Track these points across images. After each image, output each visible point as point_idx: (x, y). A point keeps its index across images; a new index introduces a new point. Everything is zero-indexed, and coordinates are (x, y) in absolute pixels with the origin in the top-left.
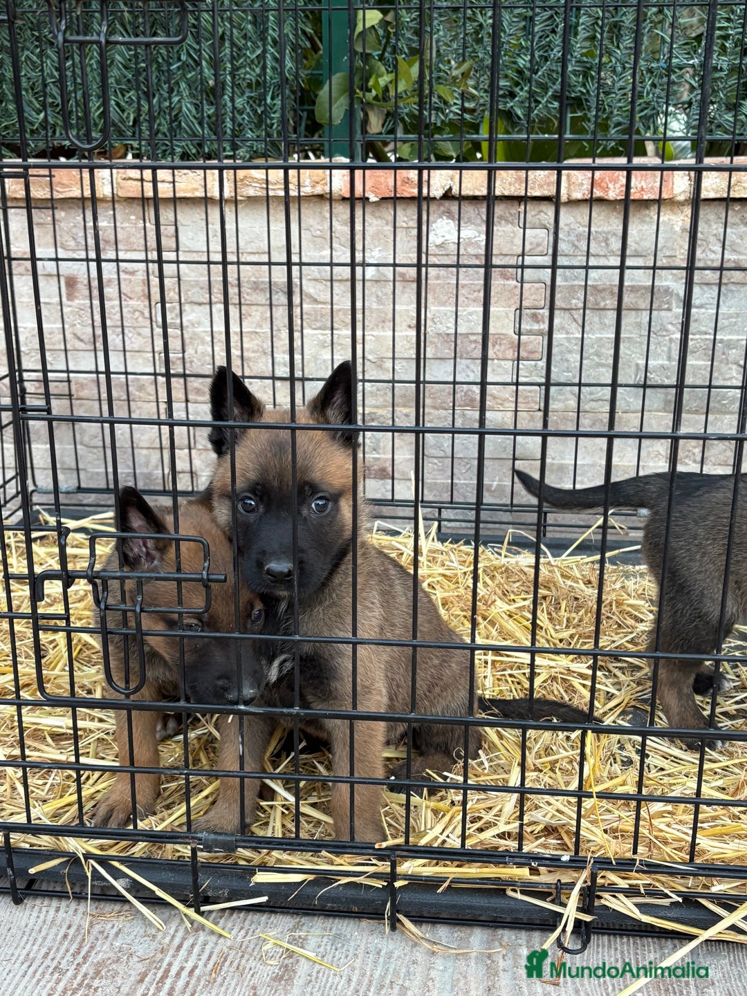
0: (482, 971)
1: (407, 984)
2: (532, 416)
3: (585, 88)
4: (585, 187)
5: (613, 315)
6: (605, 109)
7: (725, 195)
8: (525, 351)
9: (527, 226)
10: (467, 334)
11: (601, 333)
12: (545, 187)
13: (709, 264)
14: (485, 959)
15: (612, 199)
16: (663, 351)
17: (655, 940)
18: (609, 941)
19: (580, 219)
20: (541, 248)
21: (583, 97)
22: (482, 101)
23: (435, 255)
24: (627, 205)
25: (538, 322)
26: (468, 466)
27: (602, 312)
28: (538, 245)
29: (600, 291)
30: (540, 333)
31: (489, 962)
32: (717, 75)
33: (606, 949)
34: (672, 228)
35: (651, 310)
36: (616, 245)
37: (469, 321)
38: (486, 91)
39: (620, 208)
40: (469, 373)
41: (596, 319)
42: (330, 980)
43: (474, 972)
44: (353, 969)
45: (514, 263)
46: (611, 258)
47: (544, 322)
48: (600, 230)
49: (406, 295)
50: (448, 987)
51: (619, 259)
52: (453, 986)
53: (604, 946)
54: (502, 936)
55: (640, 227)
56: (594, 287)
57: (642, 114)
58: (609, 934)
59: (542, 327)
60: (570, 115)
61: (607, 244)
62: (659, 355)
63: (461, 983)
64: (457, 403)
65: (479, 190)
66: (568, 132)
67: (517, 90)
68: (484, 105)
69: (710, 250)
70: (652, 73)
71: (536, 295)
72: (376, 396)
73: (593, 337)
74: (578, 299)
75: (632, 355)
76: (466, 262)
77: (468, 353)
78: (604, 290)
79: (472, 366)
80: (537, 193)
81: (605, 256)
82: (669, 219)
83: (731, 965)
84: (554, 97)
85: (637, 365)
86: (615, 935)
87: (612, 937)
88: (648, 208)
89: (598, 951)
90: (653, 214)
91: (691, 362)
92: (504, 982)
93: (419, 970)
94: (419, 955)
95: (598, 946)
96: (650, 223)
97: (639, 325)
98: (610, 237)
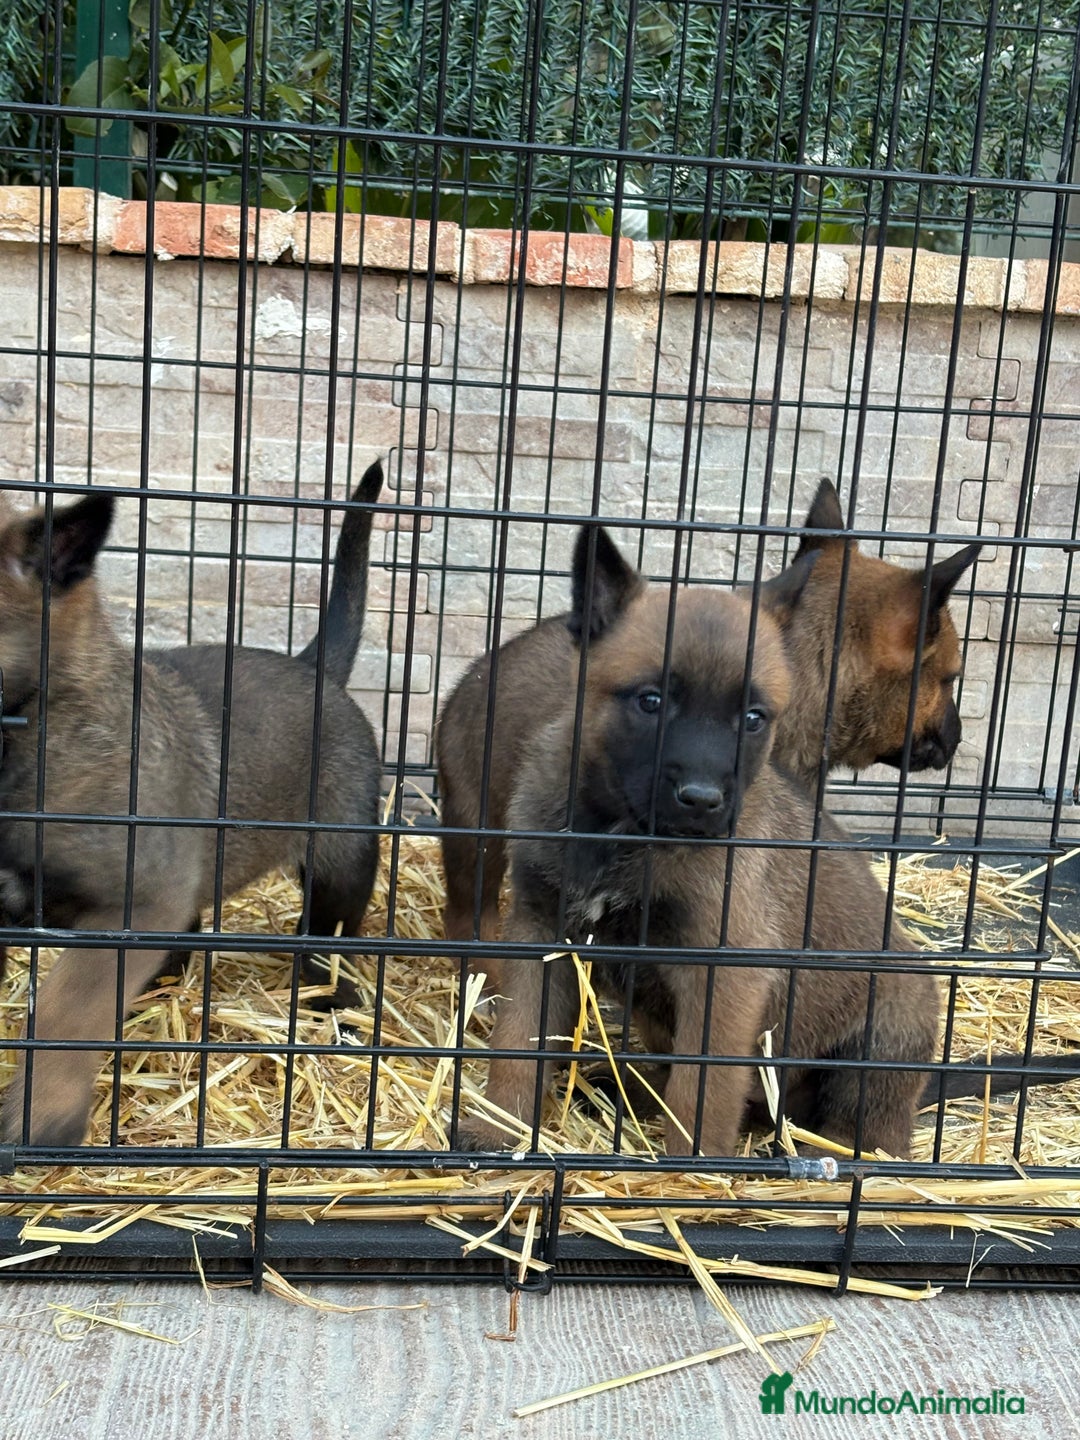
0: (395, 1335)
1: (285, 1353)
3: (494, 118)
4: (501, 261)
5: (543, 464)
9: (412, 318)
12: (440, 258)
14: (398, 1320)
15: (541, 283)
18: (578, 1293)
19: (491, 313)
23: (263, 354)
24: (564, 295)
30: (430, 489)
31: (404, 1323)
32: (692, 115)
33: (573, 1302)
34: (630, 335)
35: (598, 460)
36: (546, 356)
37: (316, 463)
39: (554, 298)
42: (166, 1354)
43: (386, 1342)
44: (200, 1341)
45: (392, 373)
46: (539, 376)
47: (435, 472)
49: (213, 417)
50: (348, 1355)
51: (552, 376)
52: (354, 1353)
53: (570, 1299)
54: (421, 1294)
55: (583, 331)
58: (578, 1284)
59: (433, 479)
60: (469, 157)
61: (533, 354)
63: (367, 1349)
64: (296, 598)
67: (388, 112)
69: (686, 371)
70: (596, 103)
74: (488, 437)
76: (312, 368)
78: (527, 425)
81: (529, 372)
82: (626, 322)
83: (750, 1311)
86: (586, 1284)
87: (581, 1289)
88: (593, 301)
89: (563, 1306)
90: (602, 312)
91: (658, 545)
92: (430, 1344)
93: (300, 1338)
94: (298, 1320)
95: (562, 1299)
96: (598, 325)
97: (580, 483)
98: (536, 342)
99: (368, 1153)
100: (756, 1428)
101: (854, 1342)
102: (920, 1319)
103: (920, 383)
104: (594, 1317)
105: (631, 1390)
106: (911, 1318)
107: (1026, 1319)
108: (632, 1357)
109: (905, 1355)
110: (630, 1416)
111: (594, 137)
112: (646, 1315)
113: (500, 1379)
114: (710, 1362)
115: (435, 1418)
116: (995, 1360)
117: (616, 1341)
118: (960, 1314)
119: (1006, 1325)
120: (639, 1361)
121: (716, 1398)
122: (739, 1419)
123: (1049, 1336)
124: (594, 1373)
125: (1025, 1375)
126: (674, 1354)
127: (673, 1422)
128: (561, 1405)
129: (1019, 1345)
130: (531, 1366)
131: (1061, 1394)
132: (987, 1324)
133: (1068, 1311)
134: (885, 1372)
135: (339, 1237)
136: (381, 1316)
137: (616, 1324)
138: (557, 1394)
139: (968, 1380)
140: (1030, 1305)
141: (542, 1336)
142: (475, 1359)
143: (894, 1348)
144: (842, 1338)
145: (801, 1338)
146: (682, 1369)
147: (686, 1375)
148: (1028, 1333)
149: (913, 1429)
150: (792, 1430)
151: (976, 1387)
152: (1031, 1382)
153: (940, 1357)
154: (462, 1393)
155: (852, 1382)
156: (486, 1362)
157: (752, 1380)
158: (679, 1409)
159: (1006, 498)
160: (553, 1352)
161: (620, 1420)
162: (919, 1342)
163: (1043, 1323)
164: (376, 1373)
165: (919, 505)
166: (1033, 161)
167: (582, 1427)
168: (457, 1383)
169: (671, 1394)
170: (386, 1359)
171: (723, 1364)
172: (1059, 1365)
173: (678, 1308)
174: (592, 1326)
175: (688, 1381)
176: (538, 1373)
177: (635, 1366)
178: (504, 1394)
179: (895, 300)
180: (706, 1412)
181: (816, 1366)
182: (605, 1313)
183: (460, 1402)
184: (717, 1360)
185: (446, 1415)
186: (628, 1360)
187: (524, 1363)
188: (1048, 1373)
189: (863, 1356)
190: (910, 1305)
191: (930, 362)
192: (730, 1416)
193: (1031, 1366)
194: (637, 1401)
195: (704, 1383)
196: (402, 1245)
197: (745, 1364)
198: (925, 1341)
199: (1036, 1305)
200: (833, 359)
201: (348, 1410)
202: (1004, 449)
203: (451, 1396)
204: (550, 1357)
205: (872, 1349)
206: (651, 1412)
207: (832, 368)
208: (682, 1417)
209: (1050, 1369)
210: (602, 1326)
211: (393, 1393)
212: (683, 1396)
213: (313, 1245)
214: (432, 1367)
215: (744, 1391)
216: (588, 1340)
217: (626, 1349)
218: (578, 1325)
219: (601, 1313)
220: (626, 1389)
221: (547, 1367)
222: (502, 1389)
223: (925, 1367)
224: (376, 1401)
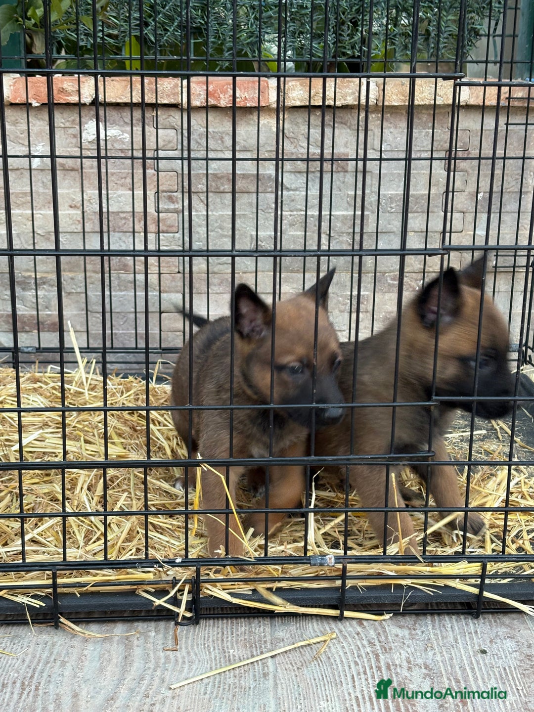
0: (121, 648)
1: (66, 659)
2: (173, 277)
3: (204, 20)
4: (202, 96)
5: (229, 196)
6: (219, 37)
7: (307, 104)
8: (164, 225)
9: (159, 127)
10: (118, 213)
11: (221, 211)
12: (171, 96)
13: (300, 156)
14: (124, 640)
15: (223, 106)
16: (270, 224)
17: (246, 619)
18: (214, 623)
19: (200, 122)
20: (171, 145)
21: (202, 27)
22: (122, 29)
23: (88, 149)
24: (235, 111)
25: (173, 203)
26: (125, 319)
27: (222, 195)
28: (170, 142)
29: (220, 178)
30: (176, 211)
31: (127, 642)
32: (303, 12)
33: (211, 628)
34: (271, 129)
35: (257, 193)
36: (229, 143)
37: (119, 202)
38: (125, 21)
39: (230, 113)
40: (122, 244)
41: (218, 200)
42: (9, 662)
43: (116, 651)
44: (27, 655)
45: (152, 156)
46: (226, 153)
47: (178, 203)
48: (216, 130)
49: (67, 182)
50: (97, 659)
51: (231, 153)
52: (100, 658)
53: (209, 626)
54: (138, 626)
55: (247, 129)
56: (215, 175)
57: (249, 40)
58: (214, 618)
59: (177, 206)
60: (192, 41)
61: (222, 142)
62: (267, 227)
63: (106, 656)
64: (112, 268)
65: (120, 98)
66: (192, 55)
67: (150, 20)
68: (124, 32)
69: (300, 146)
70: (254, 9)
71: (169, 181)
72: (46, 263)
73: (217, 214)
74: (203, 184)
75: (245, 227)
76: (113, 155)
77: (119, 228)
78: (222, 177)
79: (124, 238)
80: (166, 102)
81: (221, 151)
82: (268, 122)
83: (297, 629)
84: (179, 26)
85: (251, 236)
86: (218, 618)
87: (216, 621)
88: (251, 113)
89: (205, 630)
90: (256, 118)
91: (291, 233)
92: (137, 652)
93: (75, 651)
94: (76, 642)
95: (206, 626)
96: (255, 125)
97: (251, 204)
98: (224, 135)
99: (105, 562)
100: (287, 692)
101: (345, 644)
102: (380, 630)
103: (419, 144)
104: (220, 635)
105: (230, 673)
106: (376, 630)
107: (433, 629)
108: (234, 656)
109: (369, 650)
110: (227, 687)
111: (254, 26)
112: (245, 633)
113: (167, 670)
114: (272, 657)
115: (132, 690)
116: (413, 650)
117: (228, 647)
118: (401, 627)
119: (423, 632)
120: (237, 658)
121: (271, 676)
122: (279, 686)
123: (443, 637)
124: (213, 665)
125: (427, 659)
126: (255, 653)
127: (247, 689)
128: (194, 682)
129: (426, 642)
130: (184, 662)
131: (442, 669)
132: (413, 632)
133: (455, 623)
134: (357, 659)
135: (95, 601)
136: (116, 638)
137: (230, 638)
138: (193, 676)
139: (397, 662)
140: (437, 621)
141: (192, 646)
142: (157, 659)
143: (364, 646)
144: (339, 642)
145: (319, 643)
146: (257, 661)
147: (258, 664)
148: (432, 636)
149: (364, 689)
150: (304, 692)
151: (400, 666)
152: (429, 662)
153: (386, 650)
154: (148, 677)
155: (339, 665)
156: (163, 661)
157: (290, 666)
158: (251, 682)
159: (466, 200)
160: (196, 655)
161: (221, 689)
162: (377, 643)
163: (441, 631)
164: (108, 668)
165: (422, 206)
166: (479, 25)
167: (202, 694)
168: (146, 672)
169: (249, 674)
170: (114, 661)
171: (278, 658)
172: (445, 653)
173: (262, 629)
174: (218, 640)
175: (258, 668)
176: (186, 666)
177: (235, 660)
178: (167, 677)
179: (403, 104)
180: (264, 683)
181: (323, 658)
182: (225, 633)
183: (146, 682)
184: (275, 655)
185: (138, 689)
186: (231, 657)
187: (180, 660)
188: (438, 657)
189: (347, 651)
190: (376, 623)
191: (424, 134)
192: (276, 684)
193: (430, 654)
194: (232, 679)
195: (266, 668)
196: (126, 604)
197: (288, 657)
198: (380, 642)
199: (440, 621)
200: (374, 135)
201: (92, 687)
202: (464, 175)
203: (142, 679)
204: (194, 657)
205: (353, 647)
206: (237, 685)
207: (374, 139)
208: (252, 686)
209: (439, 655)
210: (223, 640)
211: (115, 678)
212: (255, 676)
213: (83, 606)
214: (136, 665)
215: (285, 672)
216: (214, 647)
217: (231, 651)
218: (211, 640)
219: (223, 633)
220: (227, 673)
221: (191, 662)
222: (167, 675)
223: (377, 656)
224: (106, 683)
